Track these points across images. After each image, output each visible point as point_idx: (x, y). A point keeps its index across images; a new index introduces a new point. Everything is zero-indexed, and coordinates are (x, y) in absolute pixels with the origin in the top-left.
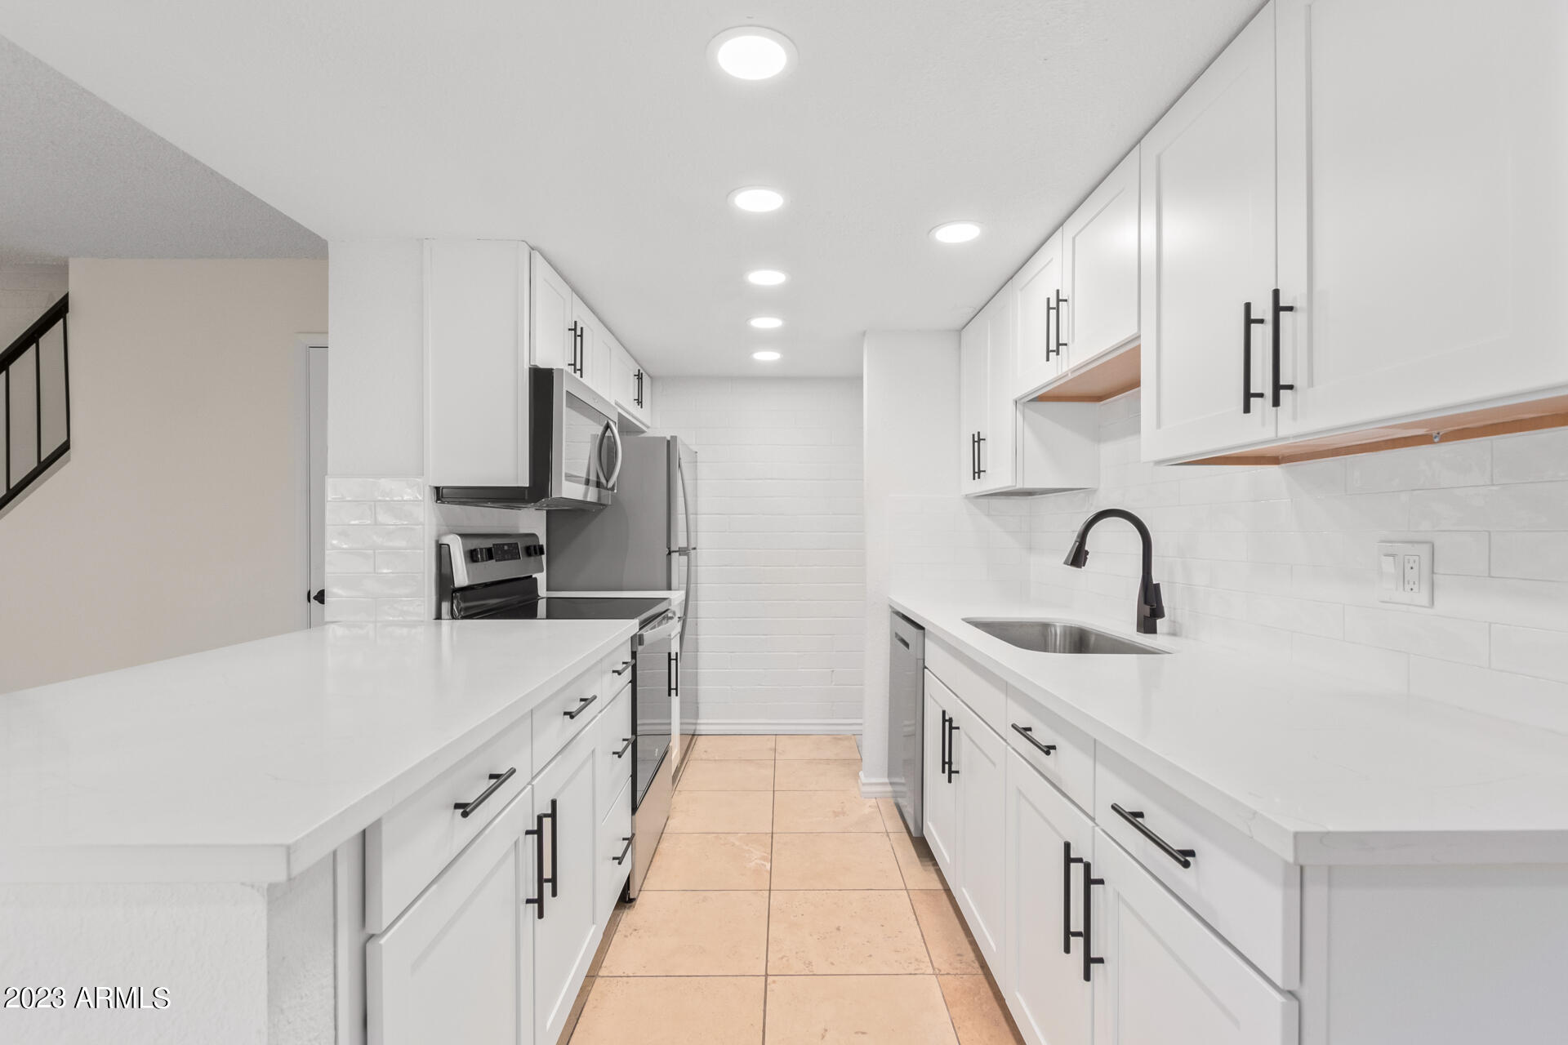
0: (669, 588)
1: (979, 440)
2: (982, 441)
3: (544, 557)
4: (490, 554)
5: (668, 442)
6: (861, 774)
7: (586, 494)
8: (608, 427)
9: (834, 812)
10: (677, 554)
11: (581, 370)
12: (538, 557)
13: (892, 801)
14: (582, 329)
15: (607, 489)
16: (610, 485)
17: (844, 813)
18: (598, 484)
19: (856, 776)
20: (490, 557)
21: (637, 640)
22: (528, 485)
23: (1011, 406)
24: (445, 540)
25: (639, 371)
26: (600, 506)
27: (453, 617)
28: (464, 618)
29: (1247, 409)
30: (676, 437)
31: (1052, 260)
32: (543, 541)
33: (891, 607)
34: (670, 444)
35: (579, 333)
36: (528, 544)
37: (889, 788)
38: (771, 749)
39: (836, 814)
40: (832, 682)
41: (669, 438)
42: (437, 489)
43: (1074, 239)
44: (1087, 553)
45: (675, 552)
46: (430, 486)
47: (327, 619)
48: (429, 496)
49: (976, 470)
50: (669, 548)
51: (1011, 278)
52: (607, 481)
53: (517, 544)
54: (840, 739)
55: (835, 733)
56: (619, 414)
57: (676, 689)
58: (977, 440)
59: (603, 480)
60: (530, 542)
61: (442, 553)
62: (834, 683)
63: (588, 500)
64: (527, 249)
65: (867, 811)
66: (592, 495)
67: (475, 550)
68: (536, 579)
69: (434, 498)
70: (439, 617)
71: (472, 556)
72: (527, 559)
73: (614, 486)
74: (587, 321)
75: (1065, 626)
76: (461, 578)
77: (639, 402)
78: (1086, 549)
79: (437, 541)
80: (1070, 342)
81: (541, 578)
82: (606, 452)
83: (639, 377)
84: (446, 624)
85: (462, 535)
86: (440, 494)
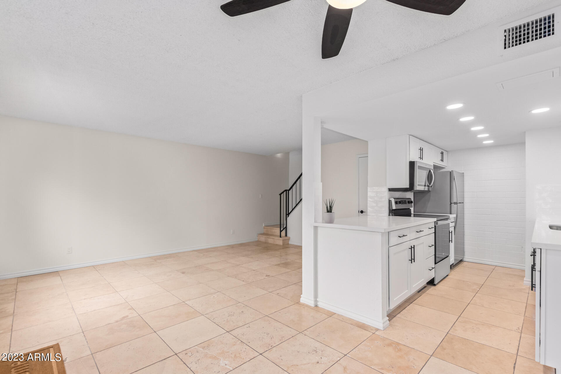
0: (451, 213)
3: (413, 204)
4: (400, 202)
7: (425, 188)
8: (430, 171)
12: (411, 204)
15: (430, 187)
16: (431, 186)
18: (428, 186)
20: (400, 203)
21: (436, 223)
22: (409, 187)
24: (390, 199)
26: (429, 191)
27: (392, 215)
28: (394, 216)
32: (412, 200)
34: (451, 173)
35: (422, 149)
45: (453, 203)
47: (368, 214)
48: (387, 190)
50: (451, 202)
52: (430, 185)
57: (452, 241)
59: (429, 185)
60: (409, 200)
61: (390, 202)
63: (425, 190)
64: (408, 136)
66: (426, 189)
67: (397, 202)
68: (411, 209)
70: (389, 215)
71: (396, 203)
73: (432, 186)
76: (394, 207)
79: (389, 200)
81: (412, 209)
82: (429, 177)
83: (442, 153)
84: (391, 217)
85: (394, 198)
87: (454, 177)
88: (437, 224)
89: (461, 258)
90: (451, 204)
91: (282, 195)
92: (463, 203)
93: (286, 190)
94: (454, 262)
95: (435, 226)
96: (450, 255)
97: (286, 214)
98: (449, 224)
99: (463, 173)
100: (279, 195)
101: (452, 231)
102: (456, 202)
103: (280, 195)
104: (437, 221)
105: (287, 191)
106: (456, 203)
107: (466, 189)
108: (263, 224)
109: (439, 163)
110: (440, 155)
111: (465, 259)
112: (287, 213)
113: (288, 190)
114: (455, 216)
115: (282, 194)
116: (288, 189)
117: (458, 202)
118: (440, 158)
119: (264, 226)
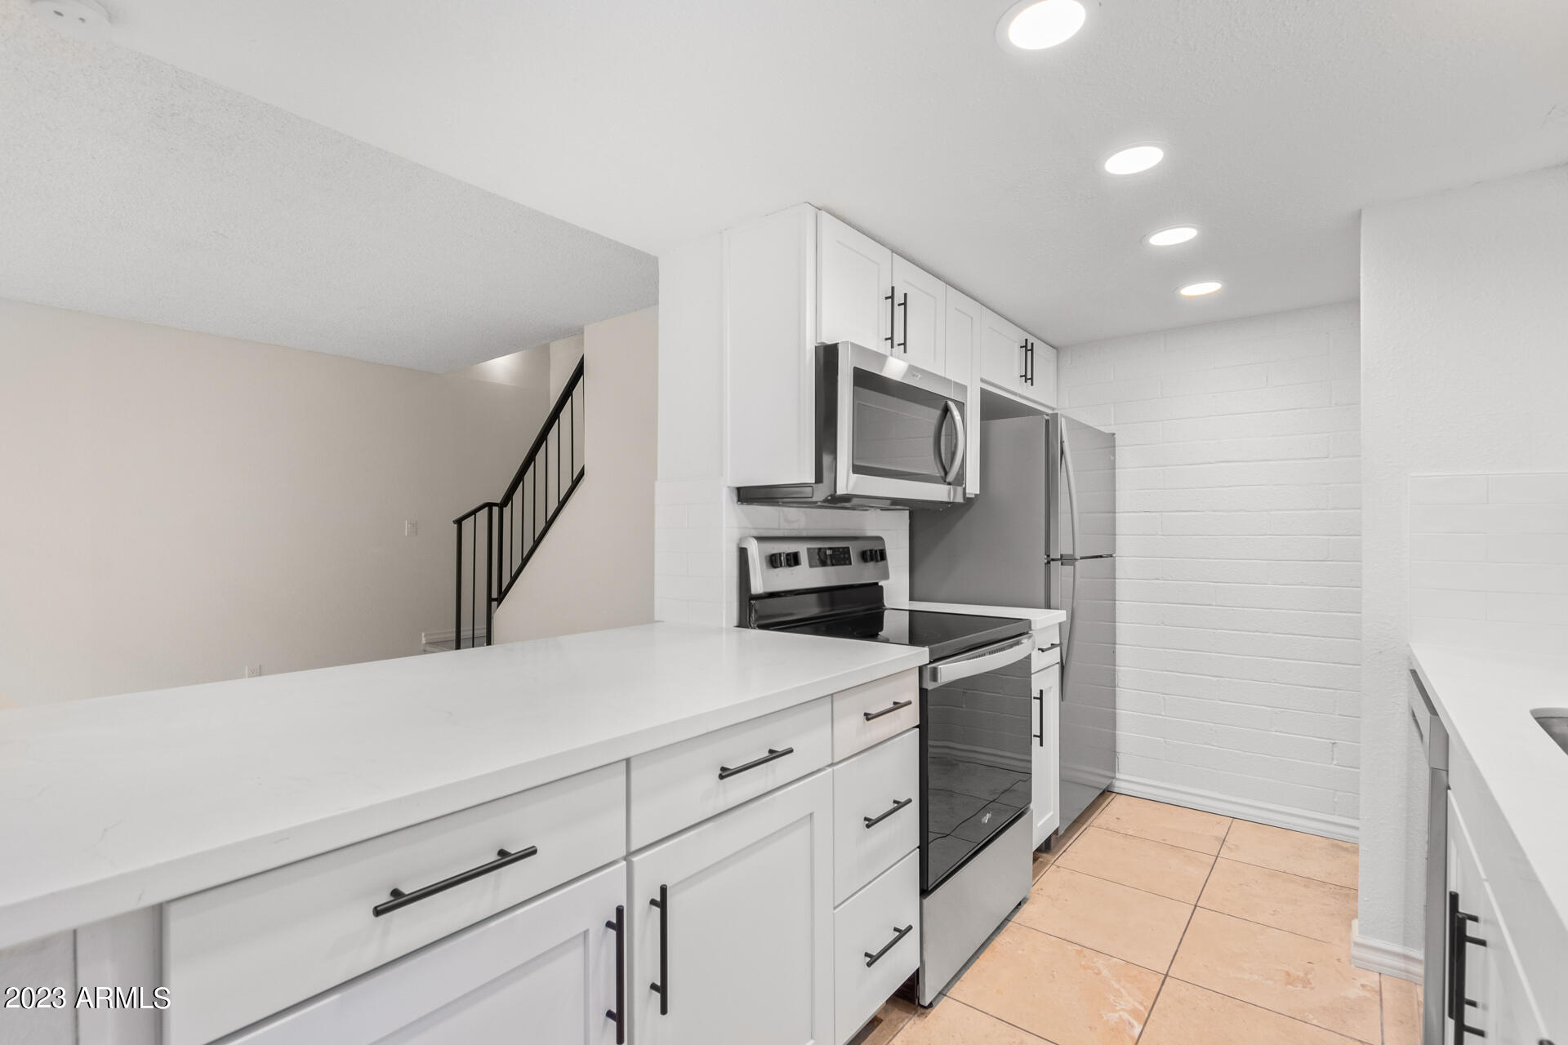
10: (1060, 563)
36: (865, 549)
40: (1333, 759)
42: (739, 489)
45: (1057, 560)
46: (729, 487)
50: (1048, 556)
53: (848, 548)
62: (1335, 762)
69: (735, 499)
72: (863, 565)
83: (1028, 348)
86: (746, 495)
87: (1062, 442)
88: (934, 677)
89: (1108, 782)
90: (1049, 563)
91: (468, 525)
92: (1111, 556)
93: (490, 505)
94: (1057, 825)
95: (923, 692)
96: (1032, 806)
97: (490, 600)
98: (1029, 657)
99: (1114, 434)
100: (455, 522)
101: (1041, 691)
102: (1072, 553)
103: (459, 522)
104: (931, 663)
105: (496, 510)
106: (1066, 560)
107: (1124, 499)
108: (423, 634)
109: (1011, 386)
110: (1018, 355)
111: (1119, 786)
112: (495, 595)
113: (496, 505)
114: (1061, 615)
115: (470, 521)
116: (499, 501)
117: (1078, 557)
118: (1018, 368)
119: (424, 641)
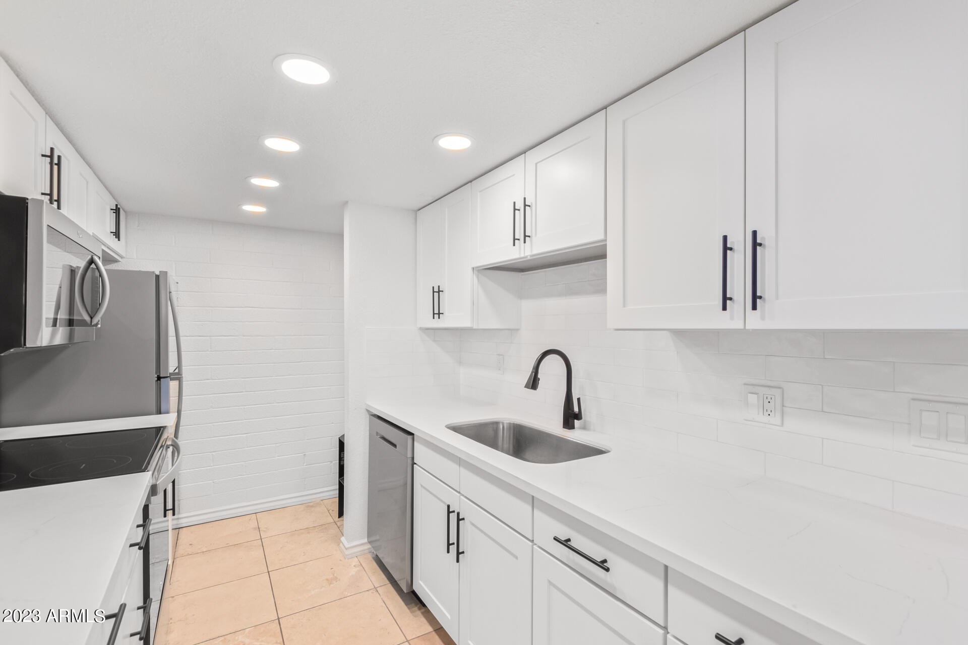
1: (439, 292)
2: (440, 292)
5: (157, 277)
6: (343, 539)
9: (327, 580)
11: (58, 201)
13: (370, 557)
14: (59, 157)
17: (336, 579)
19: (339, 542)
23: (470, 271)
25: (117, 205)
29: (724, 308)
30: (166, 273)
31: (514, 175)
33: (368, 411)
37: (369, 546)
38: (255, 529)
39: (330, 582)
41: (158, 273)
43: (536, 164)
44: (539, 379)
49: (436, 311)
51: (471, 182)
54: (312, 506)
55: (306, 502)
56: (103, 250)
58: (437, 292)
65: (353, 571)
74: (63, 149)
75: (510, 423)
77: (117, 234)
78: (539, 377)
80: (534, 235)
